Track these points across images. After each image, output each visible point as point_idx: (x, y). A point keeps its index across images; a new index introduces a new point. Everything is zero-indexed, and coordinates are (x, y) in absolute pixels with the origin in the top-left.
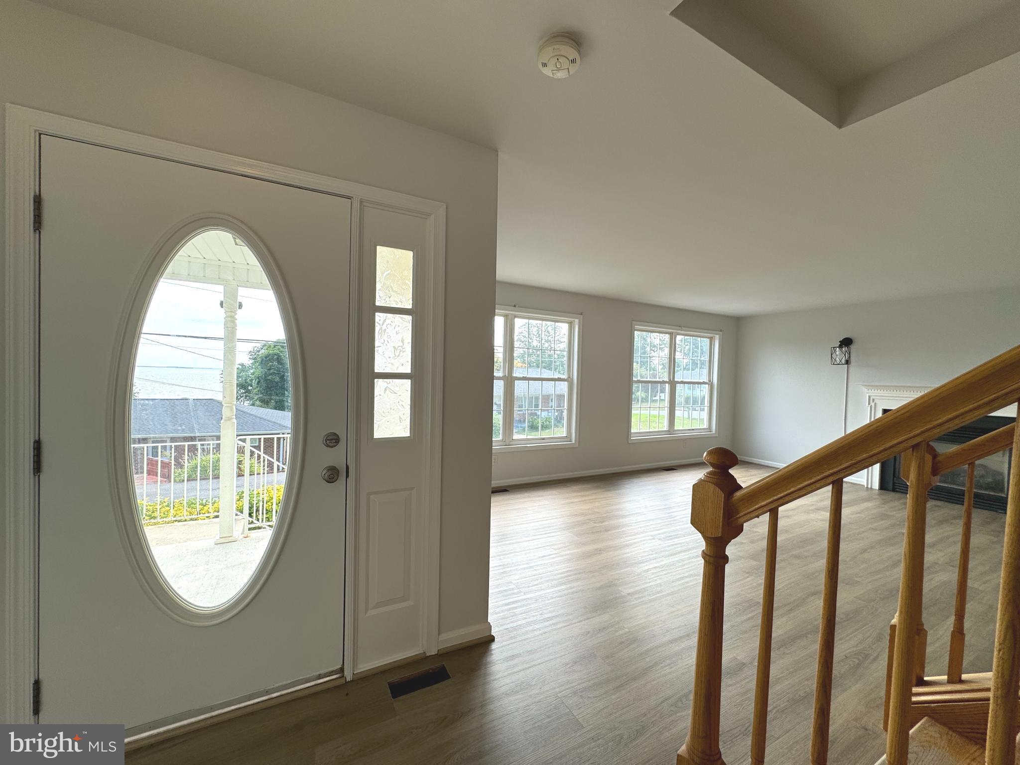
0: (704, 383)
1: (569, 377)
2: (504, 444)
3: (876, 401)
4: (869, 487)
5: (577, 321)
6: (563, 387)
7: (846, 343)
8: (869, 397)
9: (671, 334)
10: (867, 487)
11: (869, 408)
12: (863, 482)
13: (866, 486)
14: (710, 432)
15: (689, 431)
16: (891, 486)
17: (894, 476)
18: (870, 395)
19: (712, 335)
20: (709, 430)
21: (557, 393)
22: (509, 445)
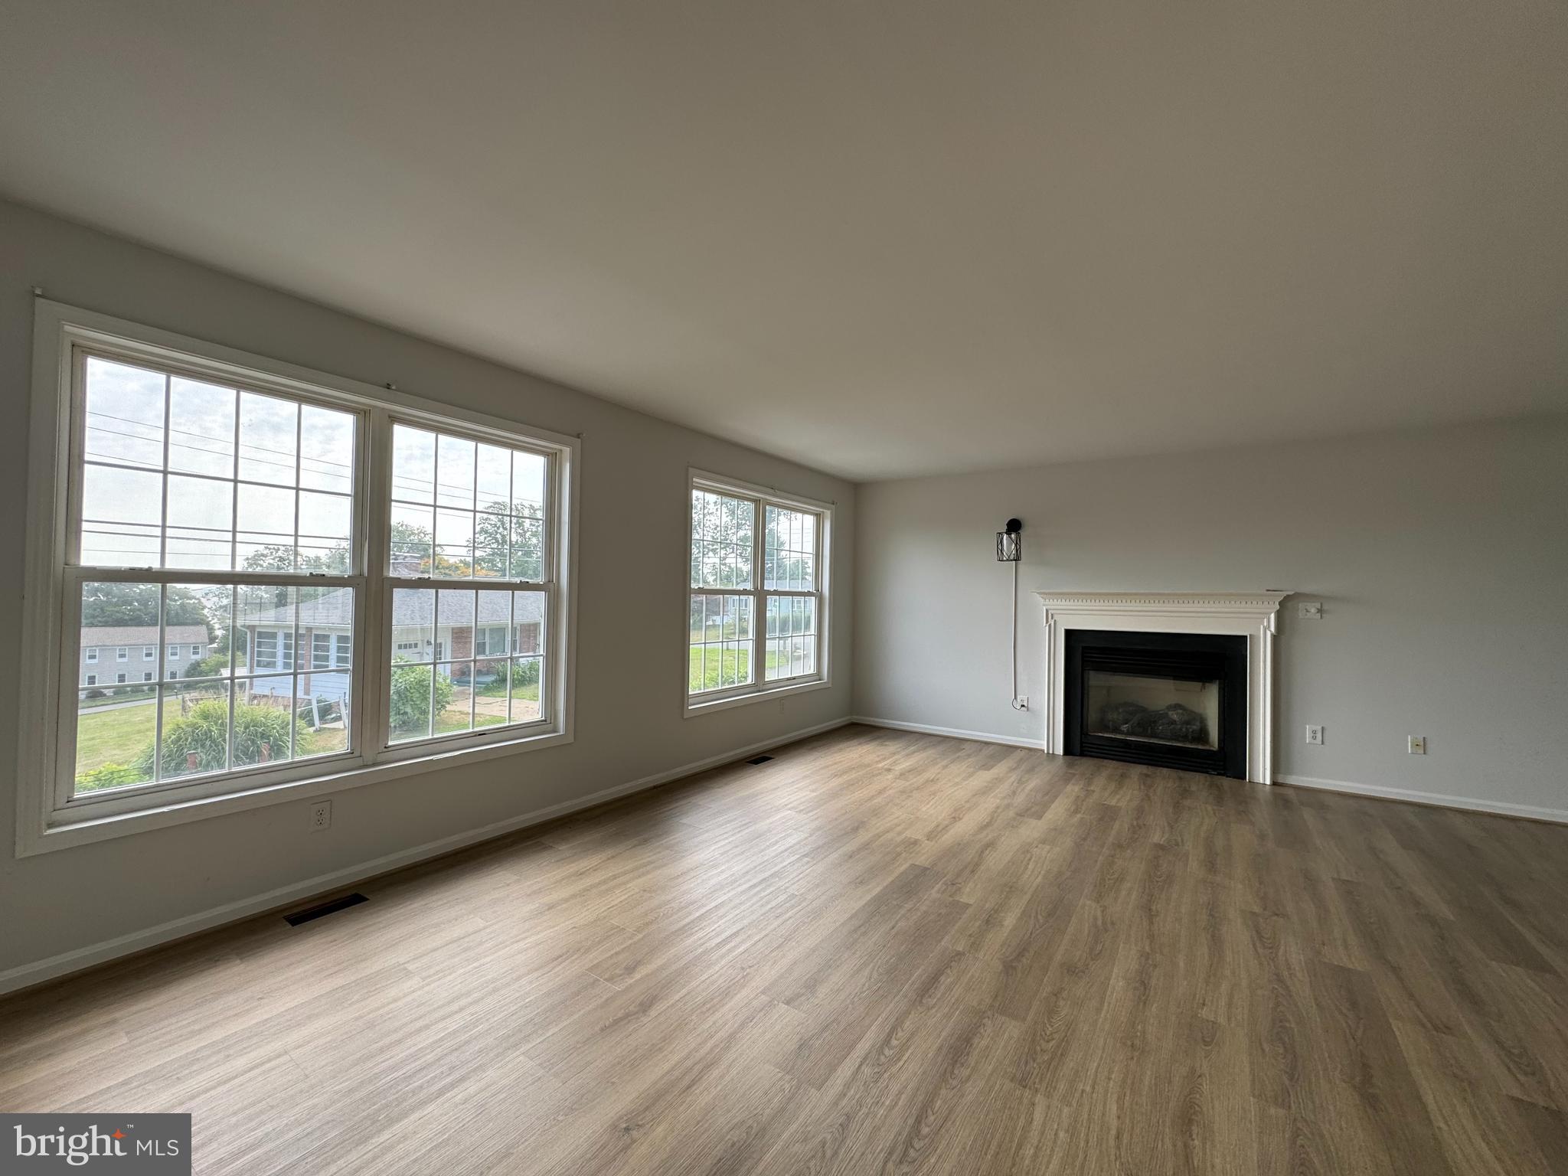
0: (809, 594)
1: (550, 581)
2: (359, 762)
3: (1055, 617)
4: (1051, 752)
5: (567, 450)
6: (533, 607)
7: (1014, 526)
8: (1047, 611)
9: (756, 501)
10: (1048, 753)
11: (1047, 628)
12: (1042, 745)
13: (1046, 752)
14: (820, 680)
15: (789, 682)
16: (1077, 748)
17: (1082, 733)
18: (1048, 607)
19: (822, 510)
20: (817, 677)
21: (520, 619)
22: (374, 765)
